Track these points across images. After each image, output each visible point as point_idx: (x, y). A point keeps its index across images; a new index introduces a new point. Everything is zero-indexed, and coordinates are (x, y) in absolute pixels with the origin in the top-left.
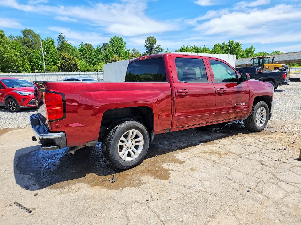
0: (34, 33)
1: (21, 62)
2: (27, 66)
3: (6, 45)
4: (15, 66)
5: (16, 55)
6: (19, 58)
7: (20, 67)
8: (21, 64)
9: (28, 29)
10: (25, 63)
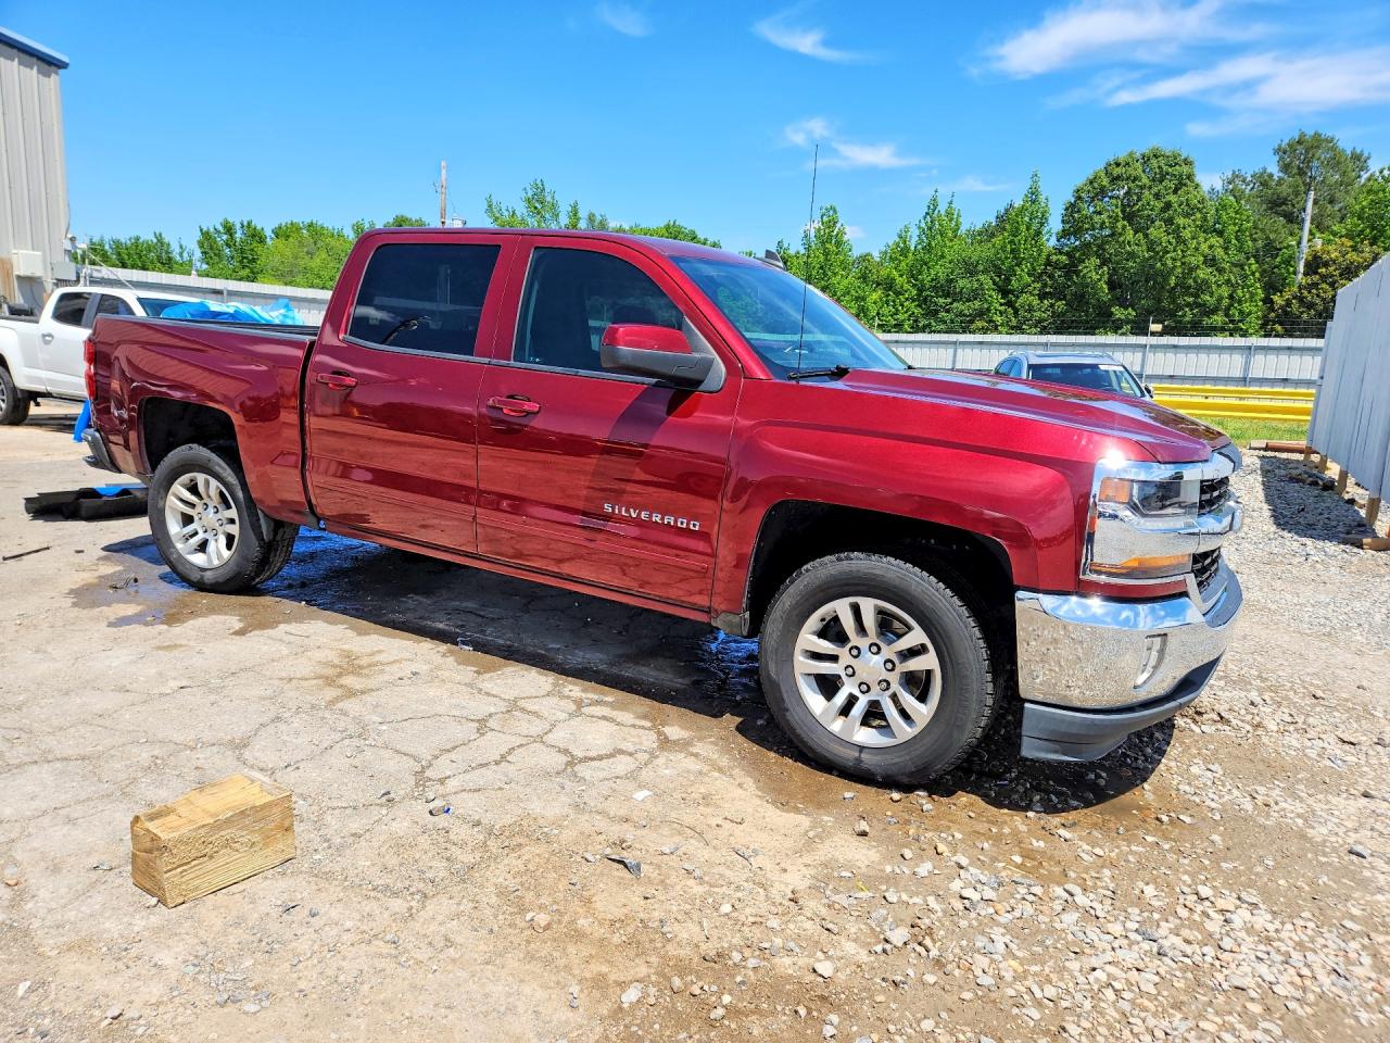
0: (1334, 148)
1: (1225, 291)
2: (1246, 307)
3: (1181, 221)
4: (1191, 310)
5: (1211, 261)
6: (1221, 271)
7: (1214, 311)
8: (1220, 299)
9: (1312, 133)
10: (1241, 295)
